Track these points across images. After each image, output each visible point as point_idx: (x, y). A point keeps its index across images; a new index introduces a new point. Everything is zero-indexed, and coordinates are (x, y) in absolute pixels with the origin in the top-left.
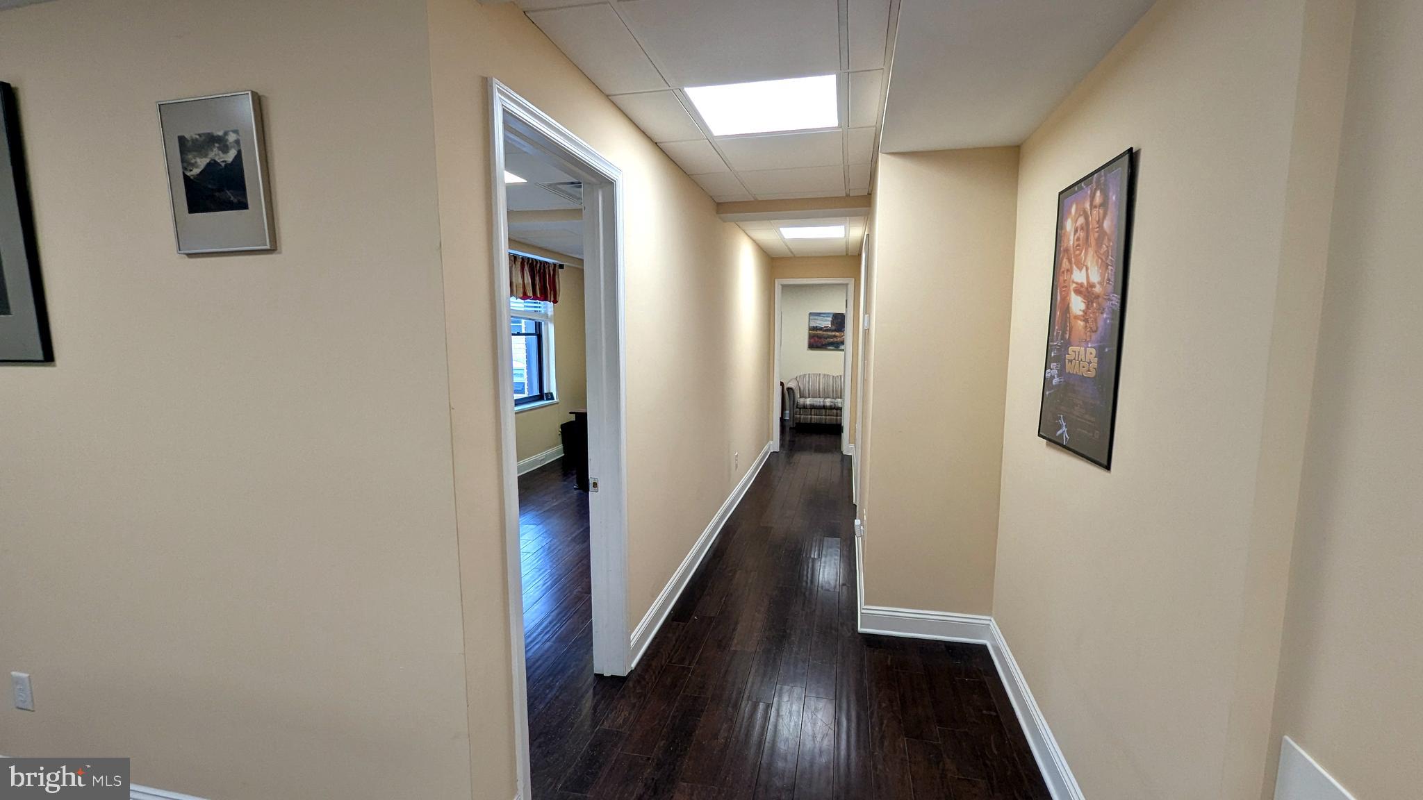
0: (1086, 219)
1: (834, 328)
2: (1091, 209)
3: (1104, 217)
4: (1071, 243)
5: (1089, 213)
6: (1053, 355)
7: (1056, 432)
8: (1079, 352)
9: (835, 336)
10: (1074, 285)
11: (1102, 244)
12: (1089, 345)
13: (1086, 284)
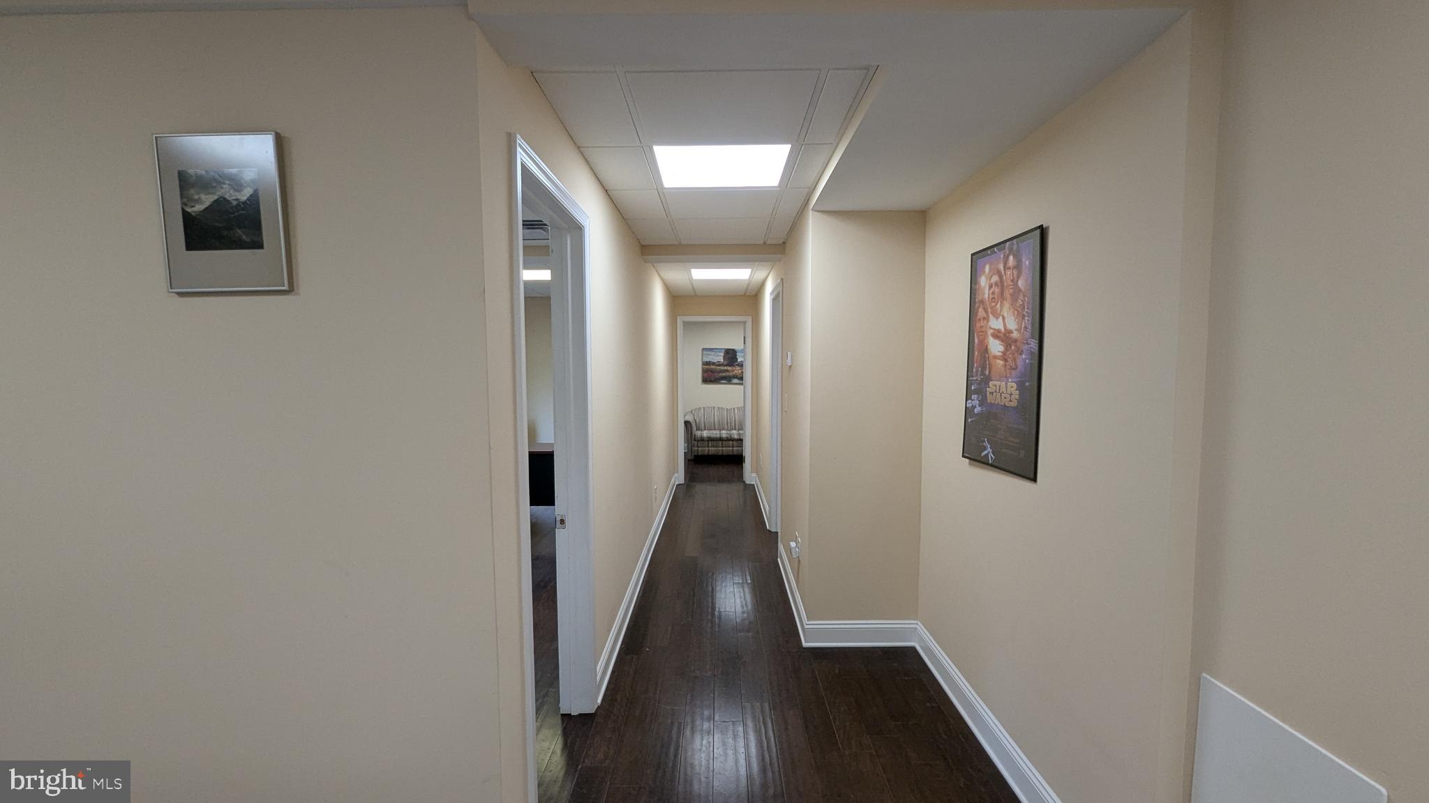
0: (1001, 277)
1: (726, 363)
2: (1004, 270)
3: (1018, 277)
4: (987, 296)
5: (1003, 272)
6: (973, 388)
7: (981, 454)
8: (1000, 386)
9: (727, 371)
10: (992, 331)
11: (1016, 300)
12: (1010, 380)
13: (1003, 330)
